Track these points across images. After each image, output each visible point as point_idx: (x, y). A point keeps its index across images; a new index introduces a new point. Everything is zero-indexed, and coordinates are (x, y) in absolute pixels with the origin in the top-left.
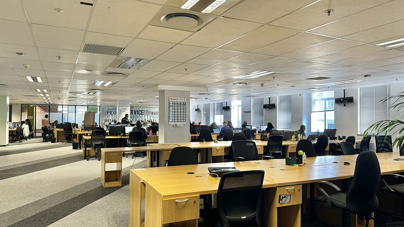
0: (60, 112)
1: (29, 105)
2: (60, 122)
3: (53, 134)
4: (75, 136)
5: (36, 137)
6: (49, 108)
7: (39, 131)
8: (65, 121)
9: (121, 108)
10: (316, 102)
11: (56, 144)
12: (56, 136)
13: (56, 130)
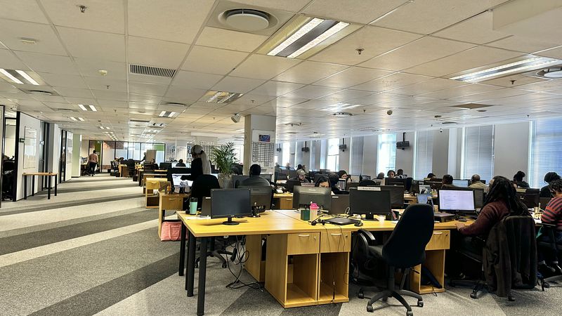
0: (126, 149)
1: (96, 141)
2: (125, 159)
3: (118, 169)
4: (136, 171)
5: (102, 173)
6: (116, 144)
7: (106, 167)
8: (130, 158)
9: (178, 148)
10: (383, 145)
11: (120, 178)
13: (120, 166)
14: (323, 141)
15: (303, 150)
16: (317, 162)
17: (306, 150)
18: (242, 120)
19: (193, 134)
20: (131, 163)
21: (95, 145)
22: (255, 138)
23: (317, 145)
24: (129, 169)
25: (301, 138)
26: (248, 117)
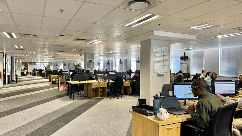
0: (37, 65)
1: (25, 62)
2: (37, 69)
4: (43, 74)
6: (33, 64)
7: (29, 73)
9: (59, 64)
12: (36, 74)
13: (36, 72)
14: (114, 60)
15: (107, 64)
16: (112, 68)
17: (108, 63)
18: (83, 55)
19: (65, 59)
20: (41, 71)
21: (25, 64)
22: (87, 61)
23: (112, 62)
24: (40, 73)
25: (107, 59)
26: (85, 54)
